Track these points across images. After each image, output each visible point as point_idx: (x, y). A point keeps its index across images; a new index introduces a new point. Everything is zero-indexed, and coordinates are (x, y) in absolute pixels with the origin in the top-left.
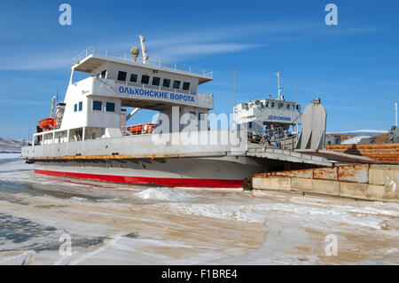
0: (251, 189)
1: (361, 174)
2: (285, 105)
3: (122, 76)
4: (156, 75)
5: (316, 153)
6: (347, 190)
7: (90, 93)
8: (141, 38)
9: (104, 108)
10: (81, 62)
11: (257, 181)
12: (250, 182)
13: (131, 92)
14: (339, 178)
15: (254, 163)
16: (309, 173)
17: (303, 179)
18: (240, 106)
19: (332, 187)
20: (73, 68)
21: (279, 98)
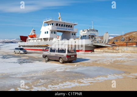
0: (94, 52)
1: (117, 48)
2: (94, 31)
3: (57, 25)
4: (65, 24)
5: (107, 44)
6: (114, 51)
7: (51, 29)
8: (59, 13)
9: (53, 33)
10: (47, 21)
11: (95, 50)
12: (94, 50)
13: (60, 29)
14: (113, 49)
15: (94, 46)
16: (107, 48)
17: (106, 49)
18: (82, 31)
19: (112, 51)
20: (44, 22)
21: (92, 29)
